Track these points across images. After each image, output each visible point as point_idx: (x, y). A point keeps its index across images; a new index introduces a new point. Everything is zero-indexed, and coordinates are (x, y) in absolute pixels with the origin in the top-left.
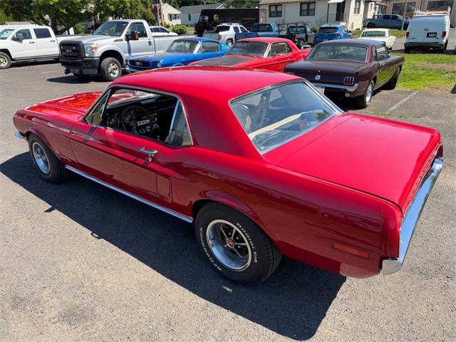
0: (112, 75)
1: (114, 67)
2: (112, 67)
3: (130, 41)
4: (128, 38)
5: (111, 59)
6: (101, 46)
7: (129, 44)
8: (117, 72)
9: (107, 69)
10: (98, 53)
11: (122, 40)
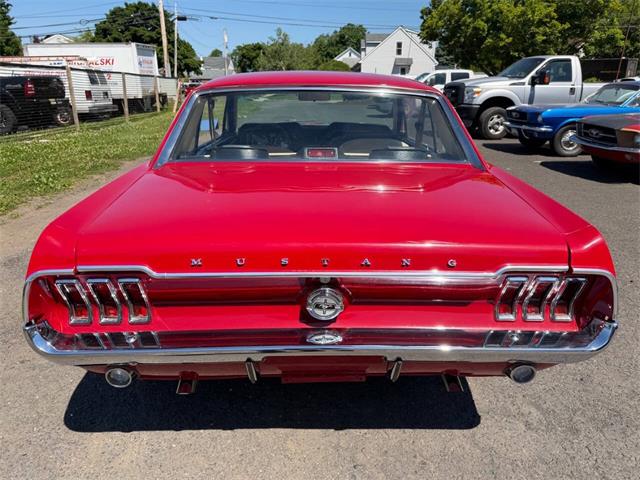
0: (492, 131)
1: (498, 120)
2: (496, 119)
3: (537, 86)
4: (533, 83)
5: (497, 108)
6: (488, 90)
7: (533, 89)
8: (501, 128)
9: (487, 122)
10: (479, 100)
11: (524, 84)
